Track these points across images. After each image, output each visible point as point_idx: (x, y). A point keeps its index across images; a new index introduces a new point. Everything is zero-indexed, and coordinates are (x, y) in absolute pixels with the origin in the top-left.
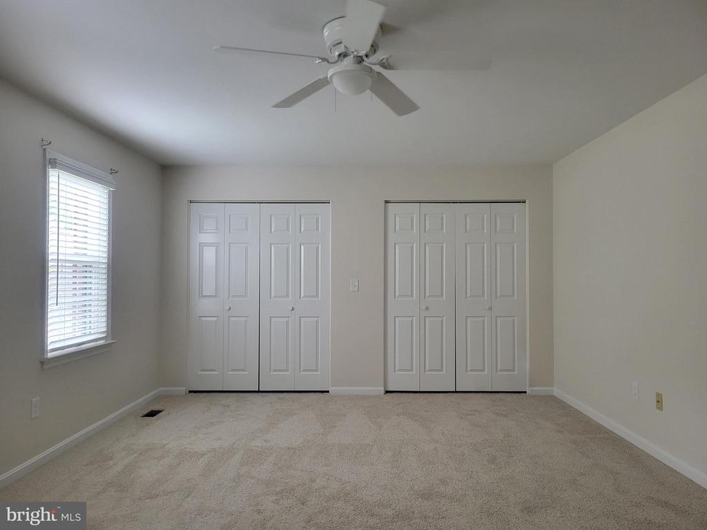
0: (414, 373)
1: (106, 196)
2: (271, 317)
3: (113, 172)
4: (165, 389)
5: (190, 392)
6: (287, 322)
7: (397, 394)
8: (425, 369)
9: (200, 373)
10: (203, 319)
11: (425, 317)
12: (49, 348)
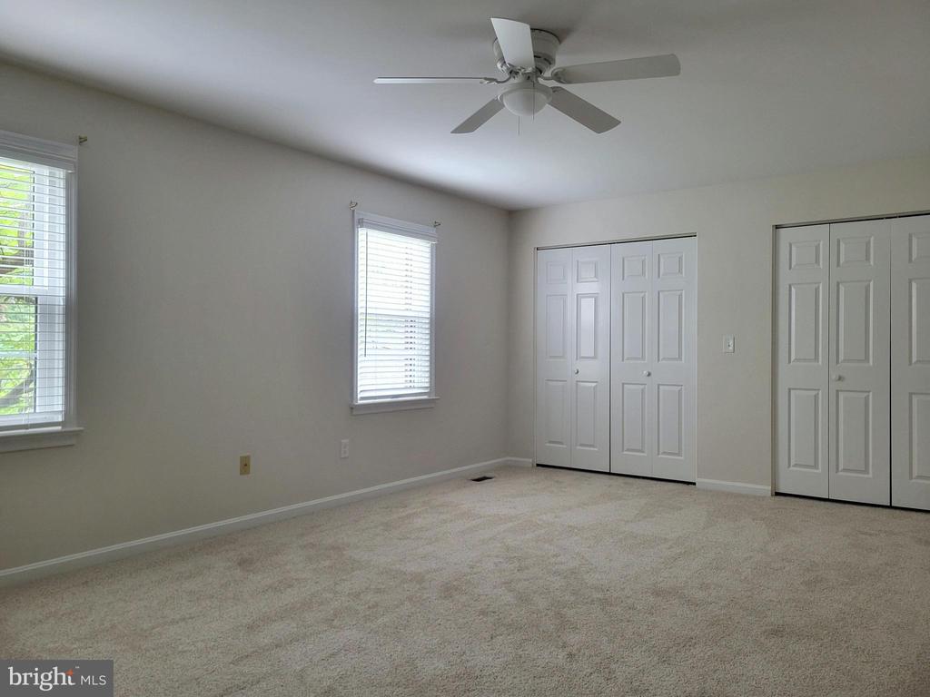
0: (820, 471)
1: (428, 250)
2: (623, 384)
3: (436, 225)
4: (514, 459)
5: (538, 465)
6: (643, 391)
7: (793, 499)
8: (837, 468)
9: (548, 444)
10: (550, 383)
11: (837, 391)
12: (359, 396)
